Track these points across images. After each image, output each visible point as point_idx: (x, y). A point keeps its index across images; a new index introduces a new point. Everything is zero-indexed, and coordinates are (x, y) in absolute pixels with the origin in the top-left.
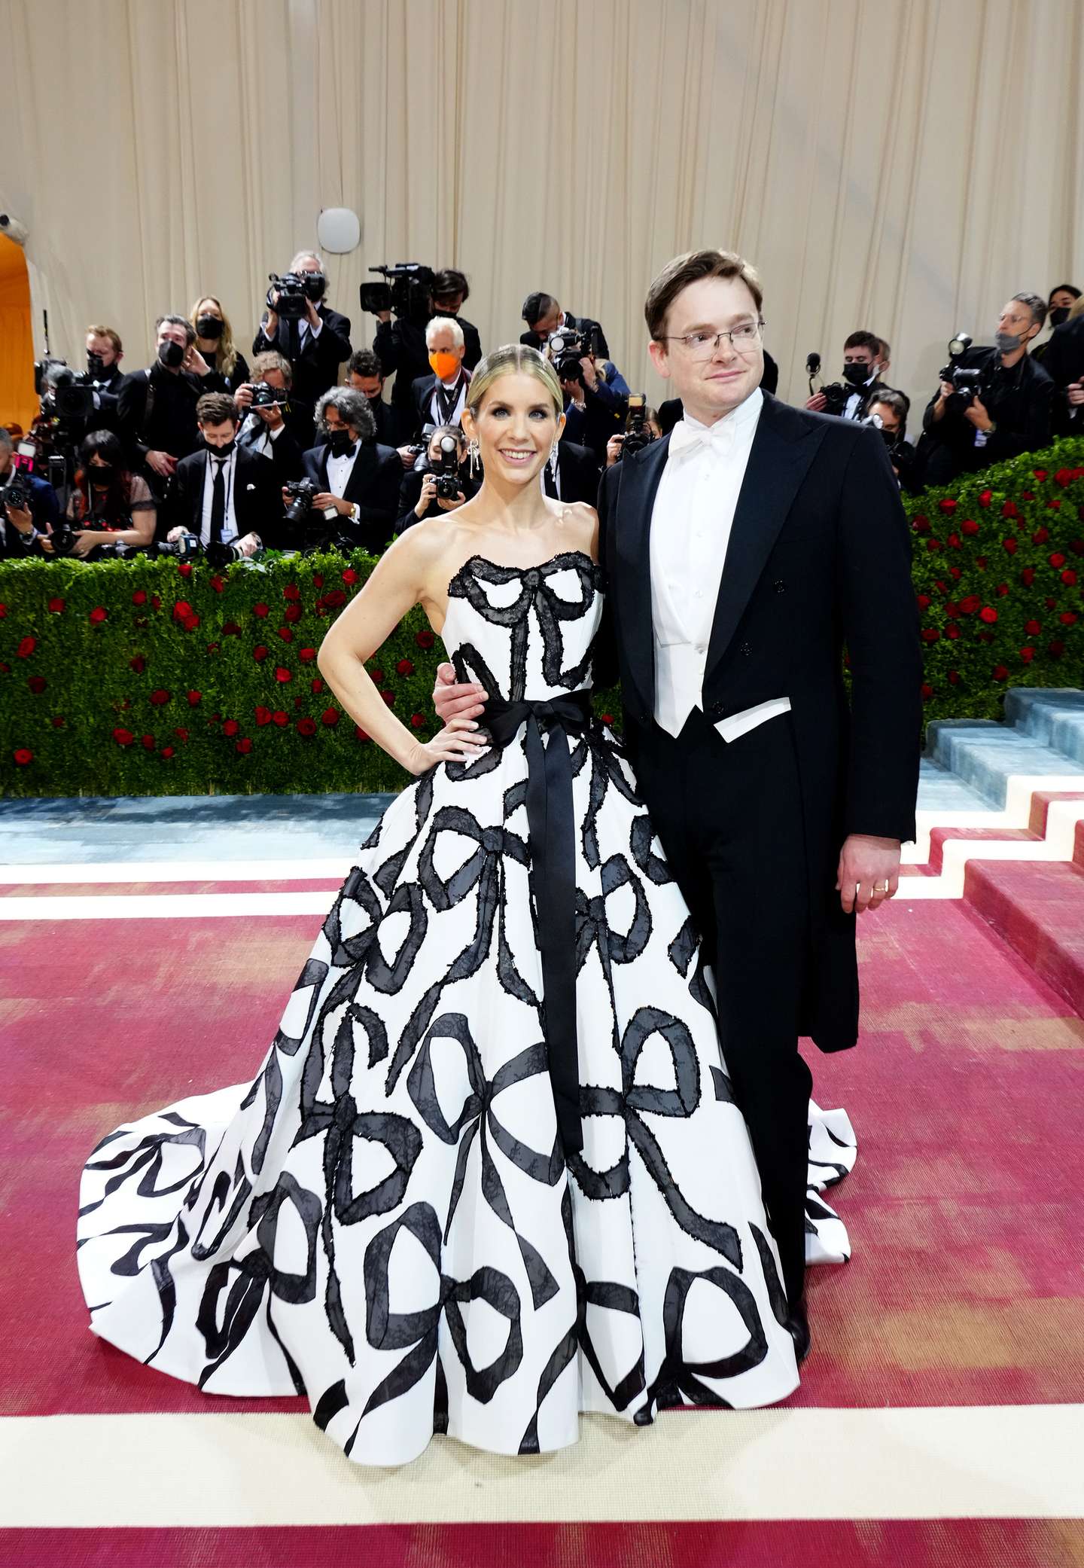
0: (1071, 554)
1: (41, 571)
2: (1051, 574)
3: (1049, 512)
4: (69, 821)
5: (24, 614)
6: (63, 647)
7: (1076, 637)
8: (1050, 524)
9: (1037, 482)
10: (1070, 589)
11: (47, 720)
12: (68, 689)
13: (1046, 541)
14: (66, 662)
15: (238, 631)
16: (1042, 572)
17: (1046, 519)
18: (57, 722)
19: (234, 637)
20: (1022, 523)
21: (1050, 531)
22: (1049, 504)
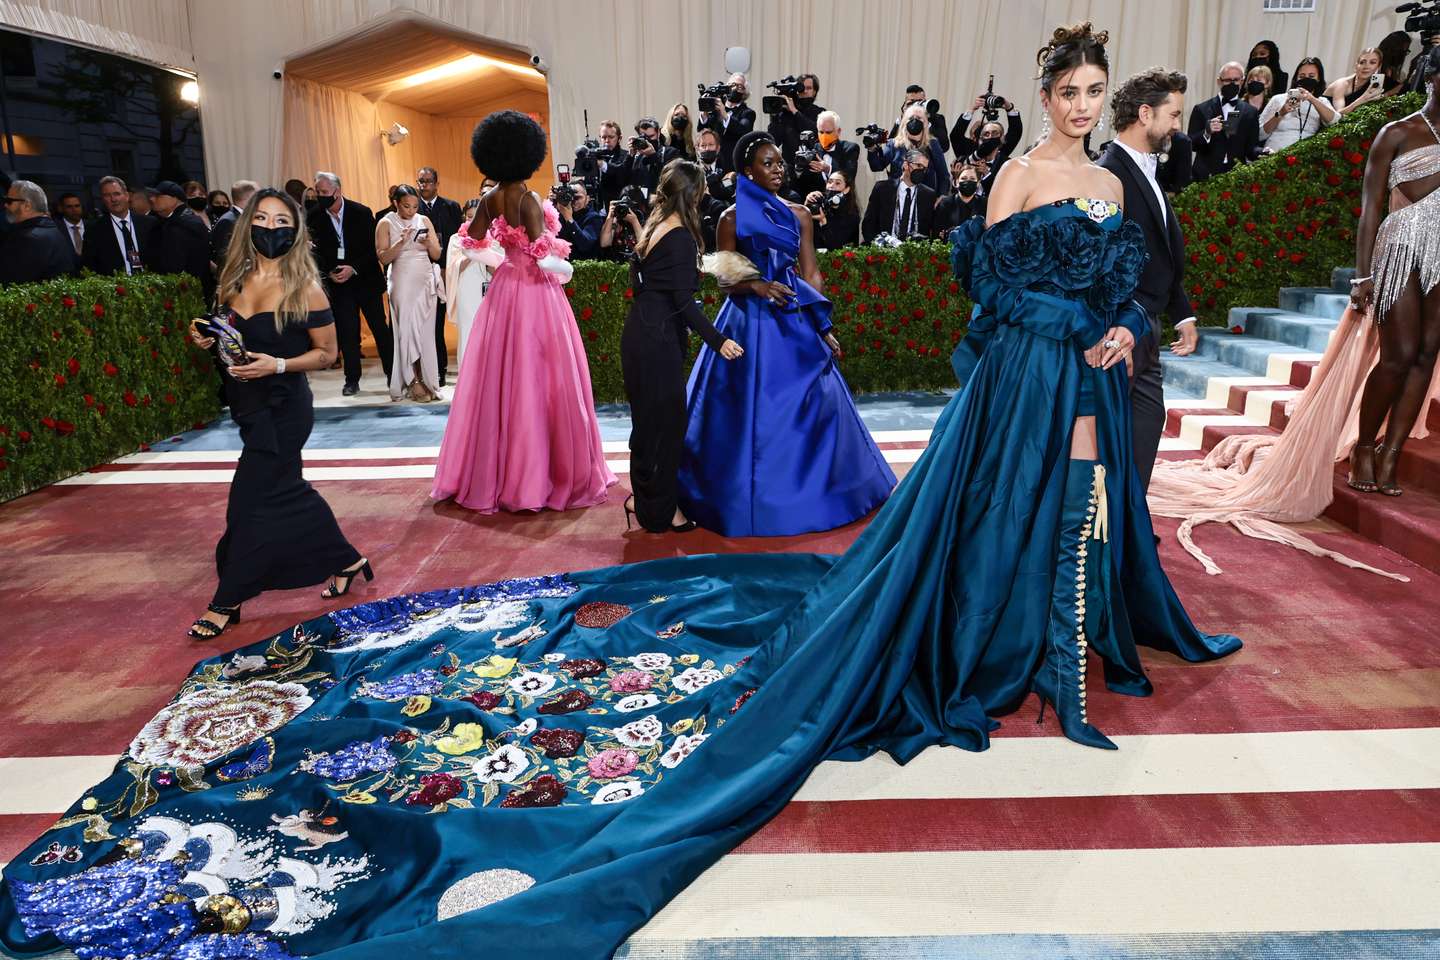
0: (1221, 244)
1: (595, 268)
2: (1209, 257)
3: (1209, 219)
4: (619, 417)
5: (585, 293)
6: (608, 313)
7: (1223, 295)
8: (1209, 227)
9: (1202, 201)
10: (1221, 266)
11: (599, 358)
12: (610, 338)
13: (1206, 237)
14: (610, 322)
15: (712, 301)
16: (1203, 256)
17: (1206, 223)
18: (604, 359)
19: (711, 305)
20: (1192, 226)
21: (1210, 231)
22: (1209, 214)
